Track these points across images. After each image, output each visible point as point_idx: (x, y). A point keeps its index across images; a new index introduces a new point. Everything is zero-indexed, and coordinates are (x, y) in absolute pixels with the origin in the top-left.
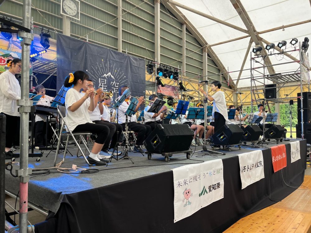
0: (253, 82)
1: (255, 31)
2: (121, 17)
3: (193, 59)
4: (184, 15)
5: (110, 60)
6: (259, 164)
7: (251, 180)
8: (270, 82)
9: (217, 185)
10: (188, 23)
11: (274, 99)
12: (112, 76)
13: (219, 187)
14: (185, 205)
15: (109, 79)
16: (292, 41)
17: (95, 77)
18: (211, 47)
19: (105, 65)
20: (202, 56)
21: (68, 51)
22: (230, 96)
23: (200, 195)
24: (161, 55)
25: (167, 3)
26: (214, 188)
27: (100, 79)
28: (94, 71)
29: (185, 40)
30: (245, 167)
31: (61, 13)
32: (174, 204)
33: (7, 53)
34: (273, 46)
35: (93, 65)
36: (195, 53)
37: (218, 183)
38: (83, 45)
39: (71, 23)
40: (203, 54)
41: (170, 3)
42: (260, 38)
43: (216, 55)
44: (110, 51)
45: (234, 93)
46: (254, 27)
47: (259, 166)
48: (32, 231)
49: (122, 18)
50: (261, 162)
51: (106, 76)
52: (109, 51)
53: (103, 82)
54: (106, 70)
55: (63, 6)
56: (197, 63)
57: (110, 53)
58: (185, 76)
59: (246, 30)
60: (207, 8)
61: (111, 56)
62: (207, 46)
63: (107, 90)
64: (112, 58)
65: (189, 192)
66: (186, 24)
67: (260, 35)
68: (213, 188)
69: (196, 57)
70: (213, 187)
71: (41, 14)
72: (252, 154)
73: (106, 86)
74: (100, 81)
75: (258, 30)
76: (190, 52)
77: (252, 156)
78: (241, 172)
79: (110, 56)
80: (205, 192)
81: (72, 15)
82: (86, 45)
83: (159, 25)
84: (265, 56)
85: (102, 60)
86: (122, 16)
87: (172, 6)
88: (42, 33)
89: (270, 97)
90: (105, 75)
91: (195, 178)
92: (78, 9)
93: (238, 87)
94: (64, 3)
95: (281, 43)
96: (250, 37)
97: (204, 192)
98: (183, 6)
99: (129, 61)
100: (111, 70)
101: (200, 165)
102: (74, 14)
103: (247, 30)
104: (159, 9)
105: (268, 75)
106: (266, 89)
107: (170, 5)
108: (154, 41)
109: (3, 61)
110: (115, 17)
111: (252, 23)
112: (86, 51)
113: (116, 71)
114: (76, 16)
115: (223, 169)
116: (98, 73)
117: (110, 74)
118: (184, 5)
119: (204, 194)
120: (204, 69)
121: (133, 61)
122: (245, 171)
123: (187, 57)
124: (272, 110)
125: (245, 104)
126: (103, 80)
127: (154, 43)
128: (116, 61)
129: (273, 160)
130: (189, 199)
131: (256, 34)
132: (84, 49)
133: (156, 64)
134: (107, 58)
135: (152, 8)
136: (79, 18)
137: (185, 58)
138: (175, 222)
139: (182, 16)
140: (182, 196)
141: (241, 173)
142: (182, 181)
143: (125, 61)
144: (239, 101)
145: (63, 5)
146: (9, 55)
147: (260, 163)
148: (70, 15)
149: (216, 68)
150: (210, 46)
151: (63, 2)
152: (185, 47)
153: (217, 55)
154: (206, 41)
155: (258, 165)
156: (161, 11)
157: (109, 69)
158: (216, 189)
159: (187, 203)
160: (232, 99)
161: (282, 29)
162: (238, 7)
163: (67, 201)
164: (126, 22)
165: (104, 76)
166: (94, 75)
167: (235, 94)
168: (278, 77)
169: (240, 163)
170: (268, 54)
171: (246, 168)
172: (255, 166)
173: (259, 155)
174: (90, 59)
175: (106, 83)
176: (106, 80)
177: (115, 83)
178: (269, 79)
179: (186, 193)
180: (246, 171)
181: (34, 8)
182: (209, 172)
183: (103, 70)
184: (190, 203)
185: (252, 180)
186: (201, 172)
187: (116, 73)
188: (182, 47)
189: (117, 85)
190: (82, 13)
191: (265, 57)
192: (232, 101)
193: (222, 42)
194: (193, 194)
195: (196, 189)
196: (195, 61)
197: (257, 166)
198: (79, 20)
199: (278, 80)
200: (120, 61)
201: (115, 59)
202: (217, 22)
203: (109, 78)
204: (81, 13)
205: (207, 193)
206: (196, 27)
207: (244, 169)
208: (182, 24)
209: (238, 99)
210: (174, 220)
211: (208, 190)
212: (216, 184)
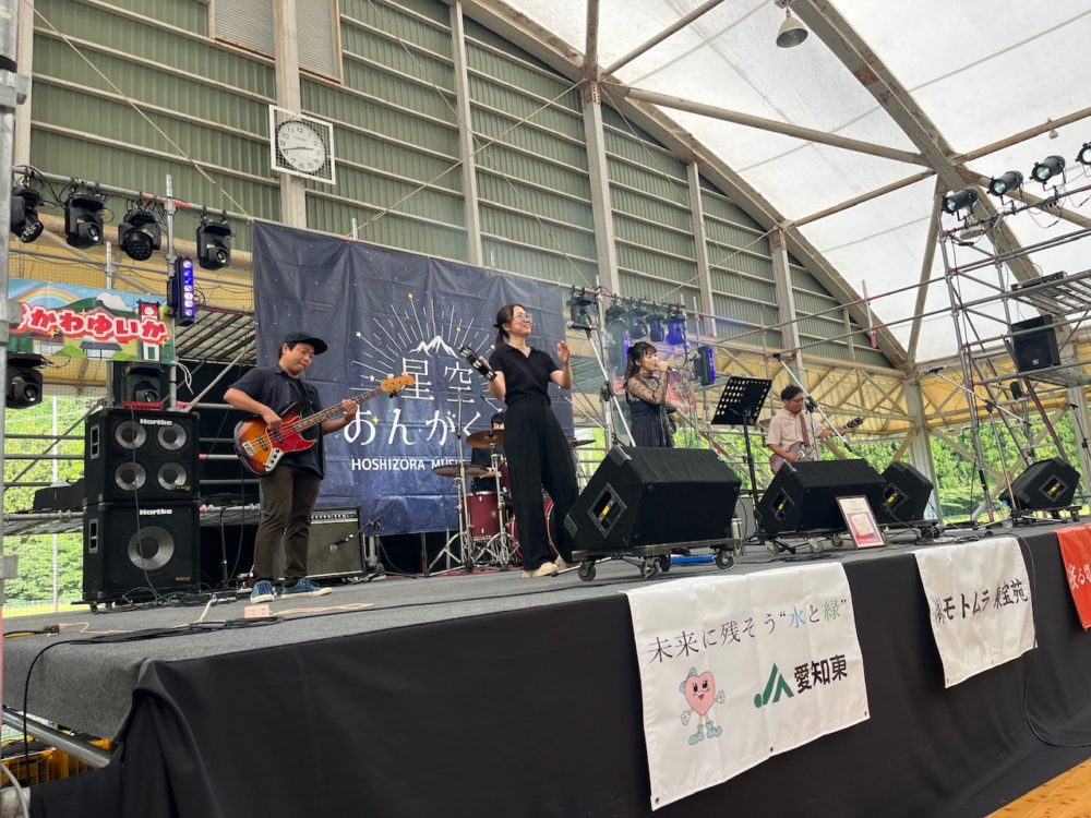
0: (960, 318)
1: (949, 152)
2: (472, 160)
3: (735, 275)
4: (689, 131)
5: (438, 295)
6: (1010, 592)
7: (983, 653)
8: (1026, 312)
9: (831, 666)
10: (705, 156)
11: (1053, 367)
12: (448, 349)
13: (845, 675)
14: (696, 738)
15: (436, 358)
16: (1081, 153)
17: (390, 354)
18: (800, 229)
19: (420, 312)
20: (771, 261)
21: (291, 274)
22: (894, 396)
23: (760, 701)
24: (620, 272)
25: (626, 98)
26: (821, 676)
27: (404, 360)
28: (383, 336)
29: (702, 213)
30: (951, 599)
31: (274, 166)
32: (647, 730)
33: (89, 296)
34: (1015, 179)
35: (379, 314)
36: (742, 253)
37: (837, 657)
38: (341, 250)
39: (307, 195)
40: (774, 257)
41: (636, 97)
42: (973, 174)
43: (819, 256)
44: (434, 263)
45: (906, 383)
46: (941, 141)
47: (1015, 599)
48: (19, 812)
49: (477, 162)
50: (1019, 584)
51: (426, 349)
52: (431, 265)
53: (417, 371)
54: (424, 329)
55: (277, 143)
56: (754, 288)
57: (435, 271)
58: (715, 335)
59: (915, 155)
60: (765, 97)
61: (439, 280)
62: (784, 225)
63: (431, 394)
64: (442, 287)
65: (705, 686)
66: (700, 162)
67: (971, 166)
68: (816, 677)
69: (747, 269)
70: (816, 674)
71: (207, 176)
72: (977, 549)
73: (429, 383)
74: (405, 367)
75: (959, 147)
76: (723, 253)
77: (978, 560)
78: (932, 618)
79: (434, 279)
80: (783, 692)
81: (310, 170)
82: (350, 251)
83: (603, 174)
84: (993, 219)
85: (410, 296)
86: (476, 155)
87: (642, 106)
88: (203, 223)
89: (1035, 362)
90: (423, 344)
91: (730, 630)
92: (327, 152)
93: (919, 358)
94: (280, 135)
95: (1043, 166)
96: (936, 176)
97: (774, 688)
98: (681, 100)
99: (502, 291)
100: (442, 327)
101: (748, 580)
102: (316, 167)
103: (919, 152)
104: (599, 124)
105: (1016, 285)
106: (1015, 338)
107: (635, 104)
108: (593, 228)
109: (74, 324)
110: (451, 163)
111: (933, 127)
112: (352, 269)
113: (459, 329)
114: (323, 170)
115: (850, 601)
116: (398, 340)
117: (438, 340)
118: (682, 97)
119: (777, 699)
120: (781, 305)
121: (519, 290)
122: (951, 618)
123: (713, 270)
124: (1068, 439)
125: (954, 418)
126: (414, 364)
127: (593, 236)
128: (457, 295)
129: (1072, 578)
130: (711, 713)
131: (954, 164)
132: (346, 262)
133: (599, 297)
134: (426, 288)
135: (574, 122)
136: (334, 177)
137: (708, 273)
138: (655, 807)
139: (679, 135)
140: (679, 701)
141: (933, 624)
142: (671, 637)
143: (487, 295)
144: (929, 411)
145: (276, 140)
146: (94, 304)
147: (1017, 588)
148: (305, 170)
149: (828, 300)
150: (794, 225)
151: (276, 133)
152: (705, 238)
153: (823, 255)
154: (777, 212)
155: (1006, 597)
156: (605, 129)
157: (437, 325)
158: (828, 680)
159: (705, 731)
160: (903, 405)
161: (1048, 133)
162: (875, 79)
163: (159, 687)
164: (490, 175)
165: (419, 349)
166: (383, 347)
167: (911, 384)
168: (1054, 286)
169: (924, 582)
170: (1000, 211)
171: (957, 602)
172: (997, 600)
173: (1008, 558)
174: (367, 294)
175: (426, 374)
176: (426, 362)
177: (458, 368)
178: (1023, 301)
179: (696, 689)
180: (957, 619)
181: (186, 159)
182: (789, 611)
183: (416, 328)
184: (716, 731)
185: (988, 655)
186: (755, 609)
187: (462, 334)
188: (692, 238)
189: (465, 378)
190: (343, 160)
191: (993, 225)
192: (902, 412)
193: (832, 206)
194: (728, 697)
195: (738, 674)
196: (747, 283)
197: (1002, 601)
198: (333, 182)
199: (1057, 300)
200: (473, 295)
201: (453, 289)
202: (805, 142)
203: (438, 357)
204: (337, 164)
205: (790, 694)
206: (734, 169)
207: (947, 610)
208: (683, 164)
209: (925, 402)
210: (653, 799)
211: (793, 684)
212: (825, 661)
